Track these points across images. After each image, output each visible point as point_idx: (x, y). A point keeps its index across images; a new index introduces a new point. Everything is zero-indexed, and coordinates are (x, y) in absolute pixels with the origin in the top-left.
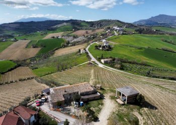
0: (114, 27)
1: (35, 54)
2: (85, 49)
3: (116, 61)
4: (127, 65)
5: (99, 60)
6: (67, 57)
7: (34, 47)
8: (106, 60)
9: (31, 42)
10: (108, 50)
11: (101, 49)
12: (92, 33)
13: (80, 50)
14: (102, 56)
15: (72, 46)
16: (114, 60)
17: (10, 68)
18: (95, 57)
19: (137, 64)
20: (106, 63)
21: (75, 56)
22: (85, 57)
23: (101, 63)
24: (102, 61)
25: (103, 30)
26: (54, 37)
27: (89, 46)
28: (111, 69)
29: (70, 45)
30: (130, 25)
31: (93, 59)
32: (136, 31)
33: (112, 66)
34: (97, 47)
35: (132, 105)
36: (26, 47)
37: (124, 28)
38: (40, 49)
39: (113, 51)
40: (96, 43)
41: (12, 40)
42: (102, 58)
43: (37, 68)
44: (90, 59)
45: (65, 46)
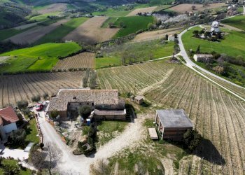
1: (111, 36)
2: (176, 36)
3: (219, 60)
5: (191, 54)
6: (146, 45)
7: (111, 27)
8: (201, 56)
9: (109, 19)
10: (214, 40)
11: (203, 36)
12: (202, 10)
13: (167, 36)
14: (198, 50)
15: (164, 28)
17: (71, 53)
18: (187, 49)
20: (200, 62)
21: (157, 45)
22: (171, 47)
23: (193, 60)
24: (196, 57)
25: (224, 4)
26: (140, 14)
27: (186, 31)
28: (204, 72)
29: (160, 26)
31: (183, 53)
33: (208, 68)
34: (197, 34)
35: (171, 145)
36: (102, 27)
38: (118, 30)
39: (223, 43)
40: (200, 26)
41: (87, 15)
42: (198, 52)
43: (102, 57)
44: (178, 51)
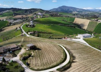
0: (38, 13)
2: (20, 27)
3: (36, 33)
4: (41, 34)
5: (27, 33)
6: (10, 32)
8: (30, 32)
11: (29, 26)
12: (26, 17)
13: (17, 28)
14: (29, 31)
16: (35, 32)
18: (26, 31)
19: (46, 33)
20: (31, 34)
21: (14, 32)
22: (20, 32)
23: (28, 34)
24: (29, 33)
25: (32, 15)
27: (23, 25)
28: (32, 37)
29: (12, 25)
30: (47, 12)
31: (24, 33)
32: (50, 15)
34: (27, 26)
37: (44, 14)
40: (27, 23)
42: (29, 32)
44: (23, 32)
45: (8, 26)
